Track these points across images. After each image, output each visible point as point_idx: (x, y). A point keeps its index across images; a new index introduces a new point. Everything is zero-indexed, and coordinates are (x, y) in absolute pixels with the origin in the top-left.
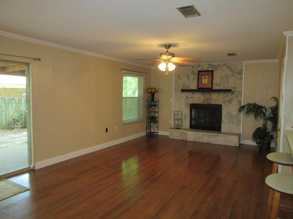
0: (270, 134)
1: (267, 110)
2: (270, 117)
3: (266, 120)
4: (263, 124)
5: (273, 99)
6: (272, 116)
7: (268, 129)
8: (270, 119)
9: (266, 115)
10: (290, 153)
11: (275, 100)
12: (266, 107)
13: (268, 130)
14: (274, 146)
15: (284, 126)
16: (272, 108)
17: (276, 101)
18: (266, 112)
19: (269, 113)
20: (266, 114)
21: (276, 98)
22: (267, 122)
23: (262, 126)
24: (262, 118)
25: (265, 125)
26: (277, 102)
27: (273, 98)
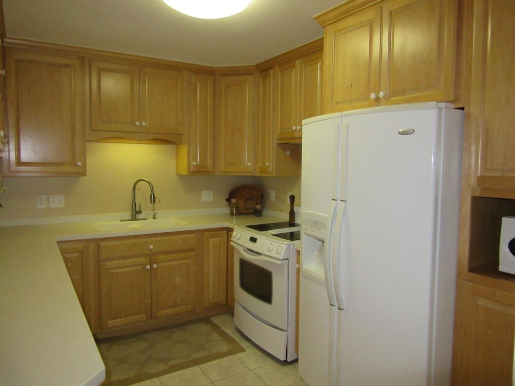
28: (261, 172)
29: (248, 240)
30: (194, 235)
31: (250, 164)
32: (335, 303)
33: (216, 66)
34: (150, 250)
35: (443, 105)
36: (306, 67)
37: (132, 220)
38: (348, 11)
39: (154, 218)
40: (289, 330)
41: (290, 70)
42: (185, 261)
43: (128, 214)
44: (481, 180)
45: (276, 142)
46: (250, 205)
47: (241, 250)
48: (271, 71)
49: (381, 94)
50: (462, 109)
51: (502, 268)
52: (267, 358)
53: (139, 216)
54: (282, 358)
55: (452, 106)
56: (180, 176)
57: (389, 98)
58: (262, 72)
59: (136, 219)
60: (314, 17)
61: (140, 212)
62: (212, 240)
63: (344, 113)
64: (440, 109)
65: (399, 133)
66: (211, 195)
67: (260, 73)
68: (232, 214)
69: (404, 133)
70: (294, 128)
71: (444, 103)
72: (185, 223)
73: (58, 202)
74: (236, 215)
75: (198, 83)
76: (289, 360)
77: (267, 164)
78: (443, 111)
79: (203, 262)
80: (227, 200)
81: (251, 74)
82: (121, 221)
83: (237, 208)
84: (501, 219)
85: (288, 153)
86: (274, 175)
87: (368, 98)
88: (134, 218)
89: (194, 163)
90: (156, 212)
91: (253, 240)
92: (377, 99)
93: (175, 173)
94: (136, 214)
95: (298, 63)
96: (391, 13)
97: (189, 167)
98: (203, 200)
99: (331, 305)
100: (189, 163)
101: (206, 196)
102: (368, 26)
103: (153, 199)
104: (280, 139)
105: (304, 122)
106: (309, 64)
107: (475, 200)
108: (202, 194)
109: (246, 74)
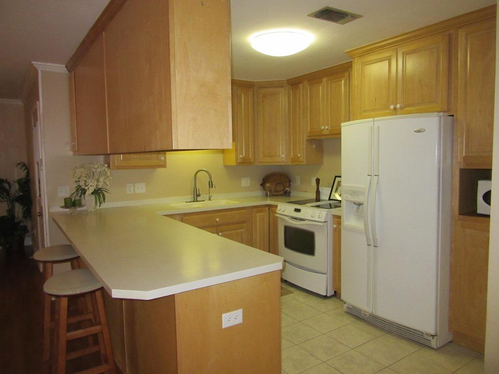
0: (22, 224)
1: (11, 184)
2: (19, 196)
3: (12, 202)
4: (7, 210)
5: (20, 166)
6: (21, 194)
7: (16, 217)
8: (19, 199)
9: (11, 194)
10: (68, 243)
11: (24, 168)
12: (9, 181)
13: (18, 218)
14: (30, 243)
15: (48, 208)
16: (19, 182)
17: (24, 170)
18: (10, 189)
19: (16, 191)
20: (10, 192)
21: (25, 165)
22: (13, 205)
23: (5, 214)
24: (5, 200)
25: (11, 211)
26: (26, 170)
27: (19, 164)
28: (292, 162)
29: (293, 211)
30: (246, 211)
31: (283, 156)
32: (372, 243)
33: (255, 81)
34: (217, 222)
35: (441, 114)
36: (332, 83)
37: (194, 201)
38: (371, 50)
39: (210, 199)
40: (328, 273)
41: (318, 85)
42: (240, 231)
43: (190, 197)
44: (465, 159)
45: (305, 138)
46: (280, 188)
47: (287, 219)
48: (301, 85)
49: (398, 106)
50: (453, 116)
51: (479, 211)
52: (311, 296)
53: (199, 198)
54: (324, 294)
55: (447, 114)
56: (227, 167)
57: (403, 108)
58: (292, 85)
59: (197, 201)
60: (345, 51)
61: (199, 195)
62: (258, 215)
63: (376, 118)
64: (440, 117)
65: (415, 131)
66: (249, 181)
67: (290, 85)
68: (267, 195)
69: (418, 131)
70: (323, 128)
71: (442, 113)
72: (238, 202)
73: (141, 188)
74: (270, 196)
75: (243, 95)
76: (328, 295)
77: (299, 155)
78: (442, 118)
79: (252, 230)
80: (261, 185)
81: (282, 87)
82: (186, 202)
83: (270, 191)
84: (477, 182)
85: (314, 147)
86: (304, 163)
87: (388, 108)
88: (195, 200)
89: (241, 156)
90: (211, 195)
91: (298, 210)
92: (395, 109)
93: (222, 164)
94: (196, 196)
95: (324, 80)
96: (403, 53)
97: (237, 159)
98: (243, 185)
99: (368, 245)
100: (237, 156)
101: (245, 182)
102: (388, 61)
103: (211, 185)
104: (309, 136)
105: (342, 124)
106: (335, 81)
107: (462, 171)
108: (242, 181)
109: (278, 87)
